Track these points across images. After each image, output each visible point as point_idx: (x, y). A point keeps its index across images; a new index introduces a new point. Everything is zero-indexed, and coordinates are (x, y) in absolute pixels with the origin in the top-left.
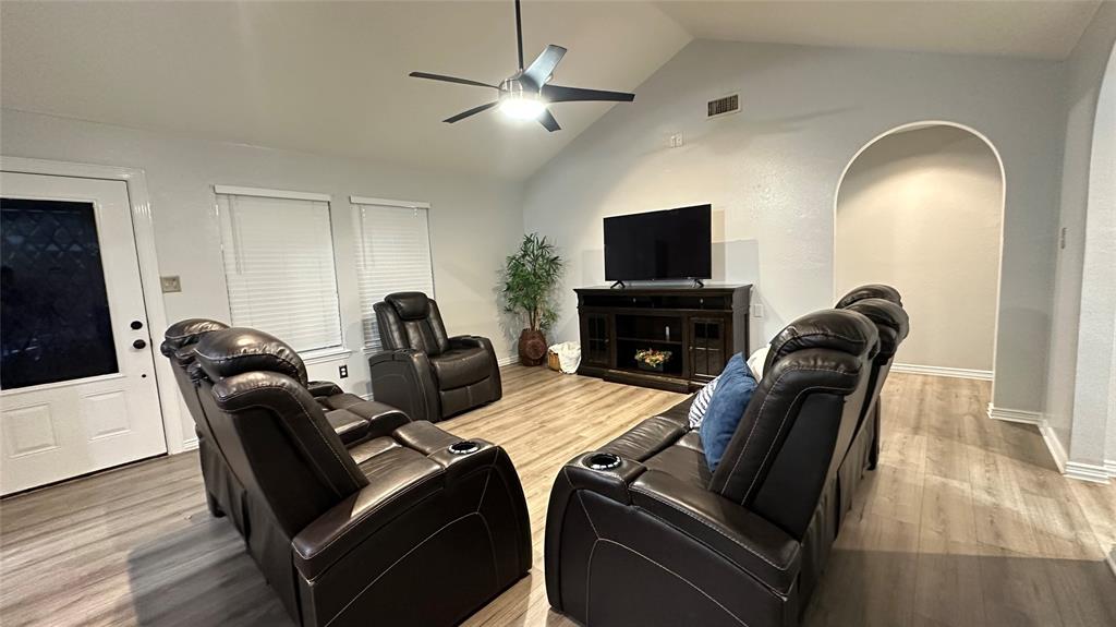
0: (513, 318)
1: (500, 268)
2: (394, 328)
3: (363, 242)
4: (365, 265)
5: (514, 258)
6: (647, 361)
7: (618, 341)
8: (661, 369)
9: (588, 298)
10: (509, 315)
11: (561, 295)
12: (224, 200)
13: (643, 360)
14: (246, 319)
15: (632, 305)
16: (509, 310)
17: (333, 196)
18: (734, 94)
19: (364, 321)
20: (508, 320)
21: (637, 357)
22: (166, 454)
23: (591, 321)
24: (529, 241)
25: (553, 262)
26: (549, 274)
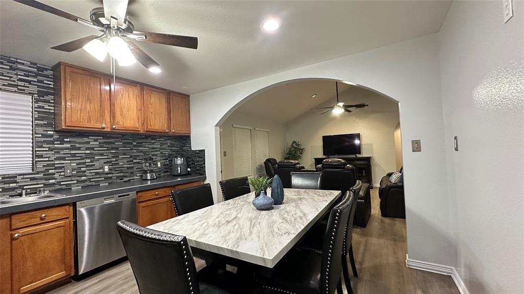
5: (288, 148)
17: (252, 128)
24: (294, 142)
25: (302, 150)
26: (301, 154)
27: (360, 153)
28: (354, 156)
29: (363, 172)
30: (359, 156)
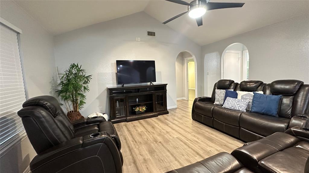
6: (141, 110)
8: (144, 112)
18: (154, 32)
25: (88, 78)
27: (155, 80)
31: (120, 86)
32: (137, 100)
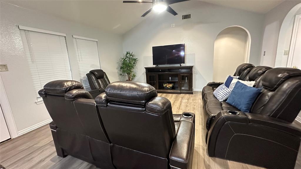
0: (122, 77)
1: (118, 62)
2: (95, 82)
3: (78, 52)
4: (79, 60)
5: (123, 58)
6: (168, 86)
7: (159, 82)
8: (171, 88)
9: (148, 70)
10: (121, 76)
11: (137, 70)
12: (23, 32)
13: (166, 86)
14: (38, 81)
15: (160, 71)
16: (121, 75)
17: (66, 34)
18: (190, 14)
19: (81, 80)
20: (121, 77)
21: (164, 86)
22: (11, 139)
23: (150, 77)
24: (127, 53)
25: (135, 60)
26: (134, 63)
27: (184, 63)
28: (179, 65)
29: (185, 78)
30: (183, 65)
31: (154, 66)
32: (170, 78)
